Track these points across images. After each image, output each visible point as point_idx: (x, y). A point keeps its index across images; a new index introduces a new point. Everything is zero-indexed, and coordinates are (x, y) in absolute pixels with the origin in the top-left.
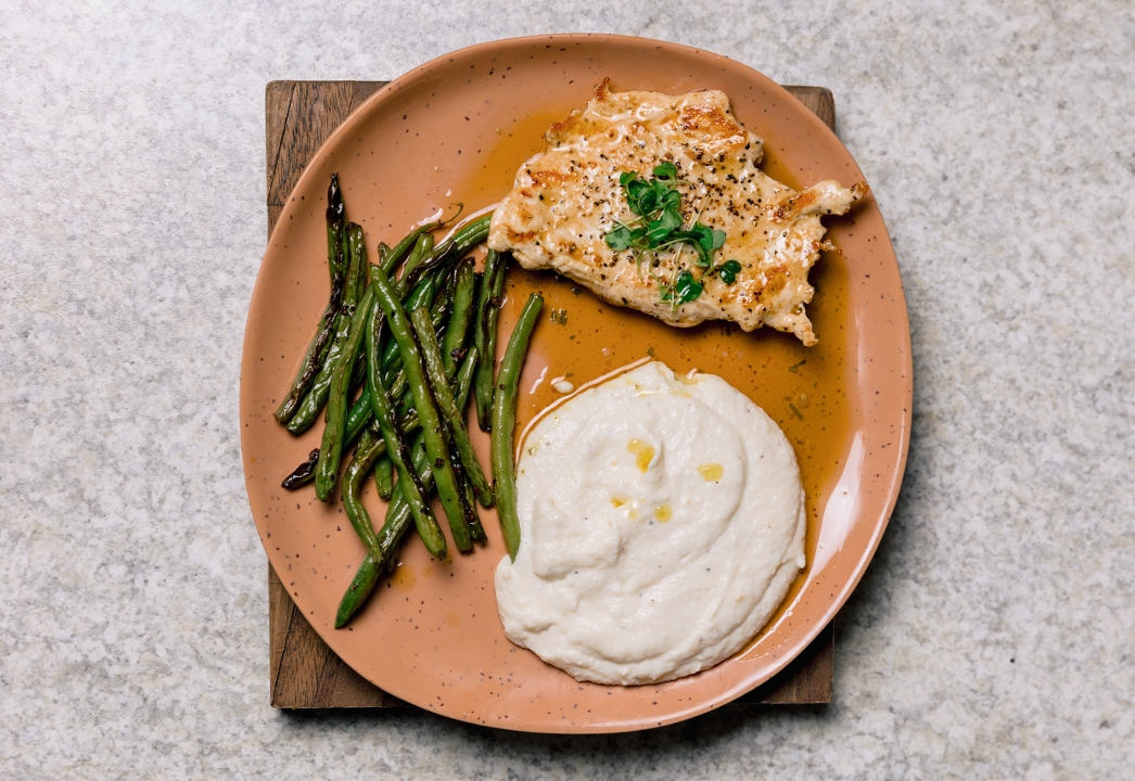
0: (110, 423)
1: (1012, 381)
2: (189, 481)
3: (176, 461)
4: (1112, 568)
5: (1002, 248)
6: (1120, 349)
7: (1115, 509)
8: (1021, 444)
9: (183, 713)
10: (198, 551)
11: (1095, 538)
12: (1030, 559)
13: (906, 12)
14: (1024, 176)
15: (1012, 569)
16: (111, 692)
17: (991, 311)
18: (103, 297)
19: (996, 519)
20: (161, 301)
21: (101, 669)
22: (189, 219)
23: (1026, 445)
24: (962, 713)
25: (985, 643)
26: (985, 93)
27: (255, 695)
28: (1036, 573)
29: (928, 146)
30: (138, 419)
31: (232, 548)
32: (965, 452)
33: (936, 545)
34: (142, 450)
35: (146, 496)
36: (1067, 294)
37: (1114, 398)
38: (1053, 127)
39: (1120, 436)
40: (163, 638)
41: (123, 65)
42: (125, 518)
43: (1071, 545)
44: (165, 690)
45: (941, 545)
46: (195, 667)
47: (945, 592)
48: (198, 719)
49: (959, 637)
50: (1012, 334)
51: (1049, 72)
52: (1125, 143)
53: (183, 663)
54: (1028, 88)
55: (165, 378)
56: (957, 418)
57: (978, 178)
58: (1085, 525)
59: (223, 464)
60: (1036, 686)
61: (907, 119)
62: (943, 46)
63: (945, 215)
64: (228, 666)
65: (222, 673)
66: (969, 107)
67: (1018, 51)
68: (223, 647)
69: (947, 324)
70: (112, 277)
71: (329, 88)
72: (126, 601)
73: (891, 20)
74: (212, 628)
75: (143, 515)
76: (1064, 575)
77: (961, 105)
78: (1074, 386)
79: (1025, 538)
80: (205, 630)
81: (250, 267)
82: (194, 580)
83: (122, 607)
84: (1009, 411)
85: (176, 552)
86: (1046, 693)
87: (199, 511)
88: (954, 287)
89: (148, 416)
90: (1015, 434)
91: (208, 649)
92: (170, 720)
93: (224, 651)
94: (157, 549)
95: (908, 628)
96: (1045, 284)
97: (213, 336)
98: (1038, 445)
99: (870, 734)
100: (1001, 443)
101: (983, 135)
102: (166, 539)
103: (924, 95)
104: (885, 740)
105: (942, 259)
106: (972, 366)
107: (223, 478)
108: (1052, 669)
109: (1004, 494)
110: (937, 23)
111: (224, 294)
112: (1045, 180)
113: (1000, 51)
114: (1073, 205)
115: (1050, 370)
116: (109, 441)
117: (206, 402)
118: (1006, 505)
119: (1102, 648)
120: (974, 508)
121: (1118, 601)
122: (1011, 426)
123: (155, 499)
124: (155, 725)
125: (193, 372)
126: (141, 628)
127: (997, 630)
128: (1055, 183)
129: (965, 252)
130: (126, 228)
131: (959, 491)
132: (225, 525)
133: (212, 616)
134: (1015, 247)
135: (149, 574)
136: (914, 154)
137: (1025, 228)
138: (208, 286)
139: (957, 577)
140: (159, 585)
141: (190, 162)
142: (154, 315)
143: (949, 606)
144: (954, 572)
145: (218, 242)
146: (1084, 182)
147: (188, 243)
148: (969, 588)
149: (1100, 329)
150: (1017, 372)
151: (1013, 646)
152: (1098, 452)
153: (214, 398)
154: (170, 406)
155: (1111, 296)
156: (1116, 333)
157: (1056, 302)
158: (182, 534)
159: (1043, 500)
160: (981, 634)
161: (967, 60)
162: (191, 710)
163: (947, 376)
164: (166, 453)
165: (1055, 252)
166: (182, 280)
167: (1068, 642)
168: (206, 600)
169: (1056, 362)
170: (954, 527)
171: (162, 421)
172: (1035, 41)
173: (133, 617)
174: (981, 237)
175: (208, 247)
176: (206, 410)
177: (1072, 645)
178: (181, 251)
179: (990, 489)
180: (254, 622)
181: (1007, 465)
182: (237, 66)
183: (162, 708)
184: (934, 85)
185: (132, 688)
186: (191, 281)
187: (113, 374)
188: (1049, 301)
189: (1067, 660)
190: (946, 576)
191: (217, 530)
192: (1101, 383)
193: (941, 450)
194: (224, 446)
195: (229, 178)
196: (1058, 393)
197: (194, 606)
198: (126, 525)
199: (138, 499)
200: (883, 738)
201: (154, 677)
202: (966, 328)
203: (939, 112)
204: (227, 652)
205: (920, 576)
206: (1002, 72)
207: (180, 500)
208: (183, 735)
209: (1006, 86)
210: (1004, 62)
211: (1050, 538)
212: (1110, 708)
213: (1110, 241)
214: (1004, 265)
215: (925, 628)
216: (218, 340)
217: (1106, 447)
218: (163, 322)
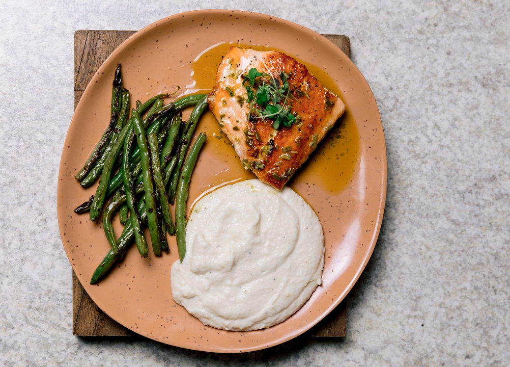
1: (424, 188)
2: (23, 234)
4: (472, 280)
5: (419, 123)
6: (476, 173)
7: (473, 251)
8: (428, 219)
9: (19, 347)
10: (27, 268)
11: (464, 266)
12: (431, 275)
13: (373, 8)
14: (430, 88)
15: (423, 280)
17: (413, 154)
19: (415, 256)
20: (10, 147)
22: (24, 107)
23: (430, 220)
24: (398, 351)
25: (409, 316)
26: (411, 47)
27: (54, 339)
28: (434, 282)
29: (383, 73)
32: (400, 223)
36: (451, 146)
37: (474, 196)
38: (444, 64)
39: (476, 216)
40: (10, 310)
43: (452, 269)
44: (11, 336)
46: (25, 325)
48: (26, 350)
50: (423, 165)
51: (443, 37)
52: (480, 72)
53: (20, 323)
54: (432, 45)
55: (12, 184)
56: (396, 206)
57: (407, 89)
58: (459, 259)
60: (434, 338)
61: (373, 60)
62: (391, 24)
64: (41, 325)
65: (38, 328)
66: (403, 54)
67: (427, 27)
68: (39, 315)
71: (105, 34)
73: (366, 11)
74: (33, 306)
76: (448, 284)
77: (399, 53)
78: (453, 191)
79: (429, 265)
80: (30, 307)
84: (422, 203)
85: (17, 269)
86: (439, 341)
87: (28, 249)
89: (3, 203)
90: (425, 214)
91: (31, 316)
92: (12, 350)
93: (39, 317)
97: (34, 164)
98: (436, 220)
99: (353, 361)
100: (418, 218)
101: (410, 68)
102: (12, 262)
103: (381, 48)
104: (360, 364)
107: (39, 233)
108: (442, 330)
109: (419, 243)
110: (388, 13)
111: (41, 143)
112: (440, 90)
113: (419, 27)
114: (454, 102)
115: (442, 183)
117: (32, 196)
118: (420, 249)
119: (467, 319)
120: (404, 250)
121: (475, 296)
122: (423, 210)
123: (7, 243)
124: (6, 353)
127: (415, 310)
128: (446, 90)
132: (40, 256)
133: (34, 300)
134: (425, 123)
135: (3, 279)
137: (430, 113)
139: (396, 284)
140: (8, 285)
141: (25, 79)
142: (7, 153)
144: (394, 281)
146: (459, 91)
148: (401, 289)
149: (467, 163)
150: (426, 184)
151: (423, 318)
152: (465, 223)
153: (35, 194)
154: (14, 198)
155: (472, 147)
156: (474, 165)
157: (445, 150)
158: (19, 260)
159: (438, 247)
160: (407, 312)
161: (403, 31)
162: (23, 346)
164: (12, 221)
165: (445, 125)
166: (20, 137)
167: (450, 316)
169: (445, 179)
171: (10, 205)
172: (436, 22)
174: (409, 118)
175: (33, 121)
176: (31, 200)
177: (452, 318)
179: (412, 241)
180: (54, 303)
181: (420, 229)
182: (48, 33)
183: (9, 345)
184: (386, 43)
188: (442, 149)
189: (449, 325)
191: (36, 258)
192: (467, 189)
194: (40, 217)
195: (44, 87)
196: (446, 194)
197: (25, 295)
200: (359, 363)
201: (5, 330)
202: (401, 162)
203: (389, 56)
204: (41, 318)
206: (420, 37)
207: (19, 243)
208: (19, 358)
209: (421, 44)
211: (441, 265)
212: (470, 349)
214: (420, 132)
215: (380, 309)
216: (38, 166)
217: (469, 221)
218: (11, 157)
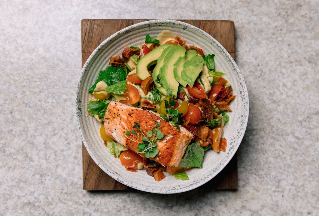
0: (35, 136)
3: (53, 146)
16: (36, 210)
18: (33, 102)
21: (33, 204)
30: (43, 135)
31: (69, 170)
33: (260, 165)
34: (44, 143)
35: (45, 156)
41: (37, 40)
42: (39, 162)
45: (262, 165)
47: (263, 177)
49: (268, 190)
59: (66, 147)
63: (259, 75)
69: (261, 104)
70: (35, 97)
72: (40, 185)
75: (44, 161)
81: (72, 93)
82: (58, 179)
83: (39, 187)
88: (262, 95)
94: (48, 171)
95: (254, 188)
96: (287, 93)
105: (259, 87)
106: (268, 116)
116: (35, 141)
125: (57, 122)
126: (44, 192)
129: (265, 85)
130: (38, 83)
131: (266, 150)
136: (250, 59)
138: (61, 98)
143: (265, 181)
145: (63, 86)
147: (55, 87)
163: (261, 118)
168: (62, 184)
170: (265, 160)
173: (42, 189)
178: (53, 89)
185: (42, 209)
186: (57, 97)
187: (35, 123)
190: (263, 173)
193: (261, 139)
198: (40, 164)
199: (43, 157)
205: (256, 173)
210: (273, 34)
213: (304, 81)
